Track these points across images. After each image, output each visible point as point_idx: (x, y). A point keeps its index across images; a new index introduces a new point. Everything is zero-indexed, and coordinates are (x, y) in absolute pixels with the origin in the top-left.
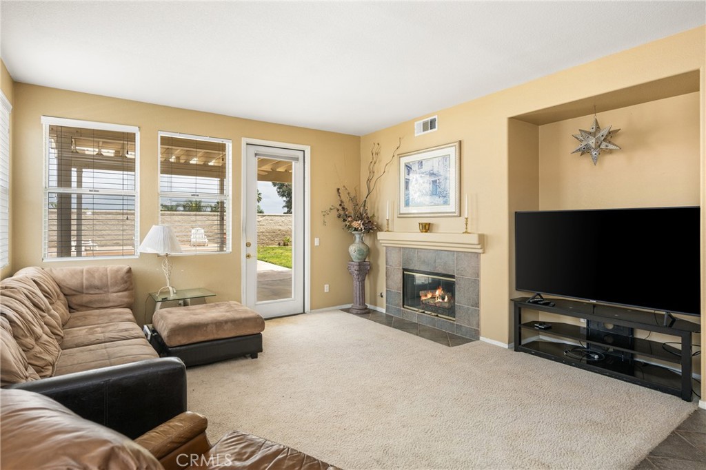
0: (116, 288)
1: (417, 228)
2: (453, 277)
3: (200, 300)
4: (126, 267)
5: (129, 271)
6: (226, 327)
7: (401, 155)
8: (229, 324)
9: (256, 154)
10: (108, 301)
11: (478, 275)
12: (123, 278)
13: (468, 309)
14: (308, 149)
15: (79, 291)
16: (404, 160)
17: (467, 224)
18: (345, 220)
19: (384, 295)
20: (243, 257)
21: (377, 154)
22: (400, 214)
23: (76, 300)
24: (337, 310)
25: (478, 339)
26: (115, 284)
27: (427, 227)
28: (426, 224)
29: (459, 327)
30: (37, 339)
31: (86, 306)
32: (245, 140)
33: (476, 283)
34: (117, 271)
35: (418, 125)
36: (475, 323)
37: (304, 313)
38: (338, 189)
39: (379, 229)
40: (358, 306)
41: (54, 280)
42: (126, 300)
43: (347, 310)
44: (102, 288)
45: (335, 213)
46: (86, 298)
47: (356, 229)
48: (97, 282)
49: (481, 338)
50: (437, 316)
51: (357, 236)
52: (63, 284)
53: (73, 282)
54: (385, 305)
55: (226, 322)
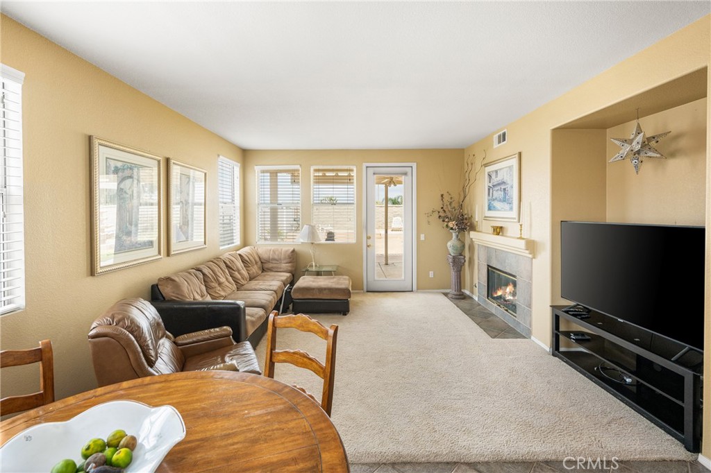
0: (285, 262)
1: (491, 230)
2: (514, 276)
3: (329, 273)
4: (292, 249)
5: (294, 251)
6: (325, 292)
7: (486, 165)
8: (327, 291)
9: (374, 174)
10: (280, 268)
11: (531, 278)
12: (289, 256)
13: (524, 309)
14: (414, 165)
15: (268, 261)
16: (488, 169)
17: (521, 230)
18: (444, 221)
19: (477, 285)
20: (365, 246)
21: (472, 164)
22: (485, 217)
23: (266, 266)
24: (437, 292)
25: (530, 338)
26: (285, 259)
27: (498, 230)
28: (497, 227)
29: (518, 323)
30: (220, 284)
31: (270, 270)
32: (365, 165)
33: (530, 285)
34: (287, 251)
35: (496, 137)
36: (528, 322)
37: (412, 291)
38: (442, 195)
39: (473, 228)
40: (454, 292)
41: (257, 254)
42: (289, 268)
43: (446, 294)
44: (278, 260)
45: (436, 215)
46: (270, 265)
47: (452, 229)
48: (276, 257)
49: (532, 337)
50: (507, 310)
51: (454, 234)
52: (261, 257)
53: (265, 256)
54: (477, 294)
55: (325, 289)
